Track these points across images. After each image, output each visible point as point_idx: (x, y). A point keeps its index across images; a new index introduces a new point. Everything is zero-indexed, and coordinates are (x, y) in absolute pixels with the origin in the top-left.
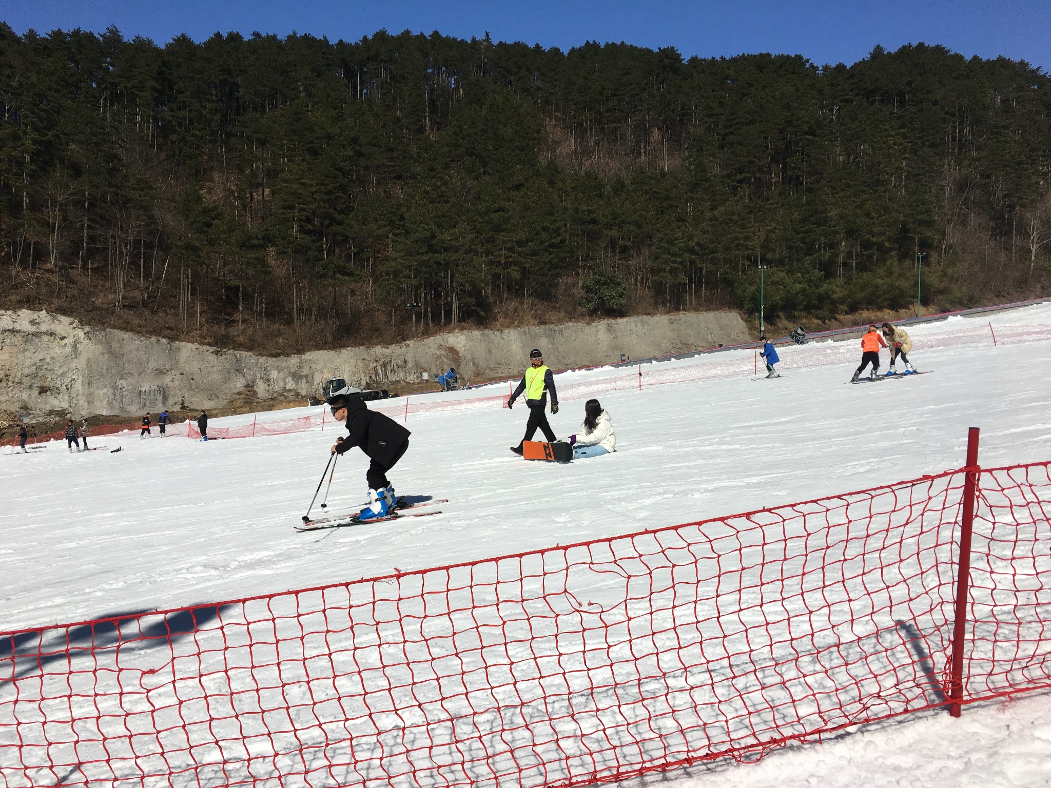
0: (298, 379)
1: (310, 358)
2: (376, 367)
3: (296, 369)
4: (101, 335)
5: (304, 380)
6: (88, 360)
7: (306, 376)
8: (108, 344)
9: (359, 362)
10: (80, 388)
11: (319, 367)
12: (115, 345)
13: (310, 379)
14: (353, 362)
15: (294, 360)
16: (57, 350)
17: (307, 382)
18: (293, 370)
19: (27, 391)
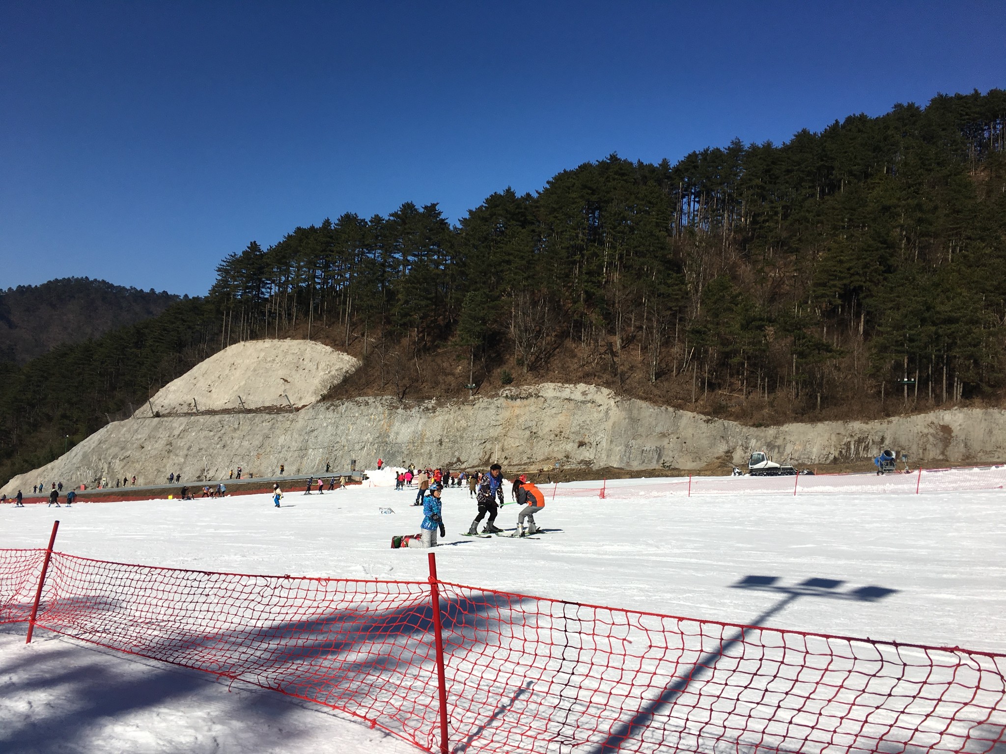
1: (787, 429)
2: (849, 442)
3: (772, 439)
4: (626, 404)
6: (614, 424)
8: (630, 411)
9: (834, 437)
10: (604, 445)
11: (792, 439)
12: (635, 412)
14: (826, 436)
15: (772, 431)
16: (595, 415)
18: (769, 440)
19: (571, 444)
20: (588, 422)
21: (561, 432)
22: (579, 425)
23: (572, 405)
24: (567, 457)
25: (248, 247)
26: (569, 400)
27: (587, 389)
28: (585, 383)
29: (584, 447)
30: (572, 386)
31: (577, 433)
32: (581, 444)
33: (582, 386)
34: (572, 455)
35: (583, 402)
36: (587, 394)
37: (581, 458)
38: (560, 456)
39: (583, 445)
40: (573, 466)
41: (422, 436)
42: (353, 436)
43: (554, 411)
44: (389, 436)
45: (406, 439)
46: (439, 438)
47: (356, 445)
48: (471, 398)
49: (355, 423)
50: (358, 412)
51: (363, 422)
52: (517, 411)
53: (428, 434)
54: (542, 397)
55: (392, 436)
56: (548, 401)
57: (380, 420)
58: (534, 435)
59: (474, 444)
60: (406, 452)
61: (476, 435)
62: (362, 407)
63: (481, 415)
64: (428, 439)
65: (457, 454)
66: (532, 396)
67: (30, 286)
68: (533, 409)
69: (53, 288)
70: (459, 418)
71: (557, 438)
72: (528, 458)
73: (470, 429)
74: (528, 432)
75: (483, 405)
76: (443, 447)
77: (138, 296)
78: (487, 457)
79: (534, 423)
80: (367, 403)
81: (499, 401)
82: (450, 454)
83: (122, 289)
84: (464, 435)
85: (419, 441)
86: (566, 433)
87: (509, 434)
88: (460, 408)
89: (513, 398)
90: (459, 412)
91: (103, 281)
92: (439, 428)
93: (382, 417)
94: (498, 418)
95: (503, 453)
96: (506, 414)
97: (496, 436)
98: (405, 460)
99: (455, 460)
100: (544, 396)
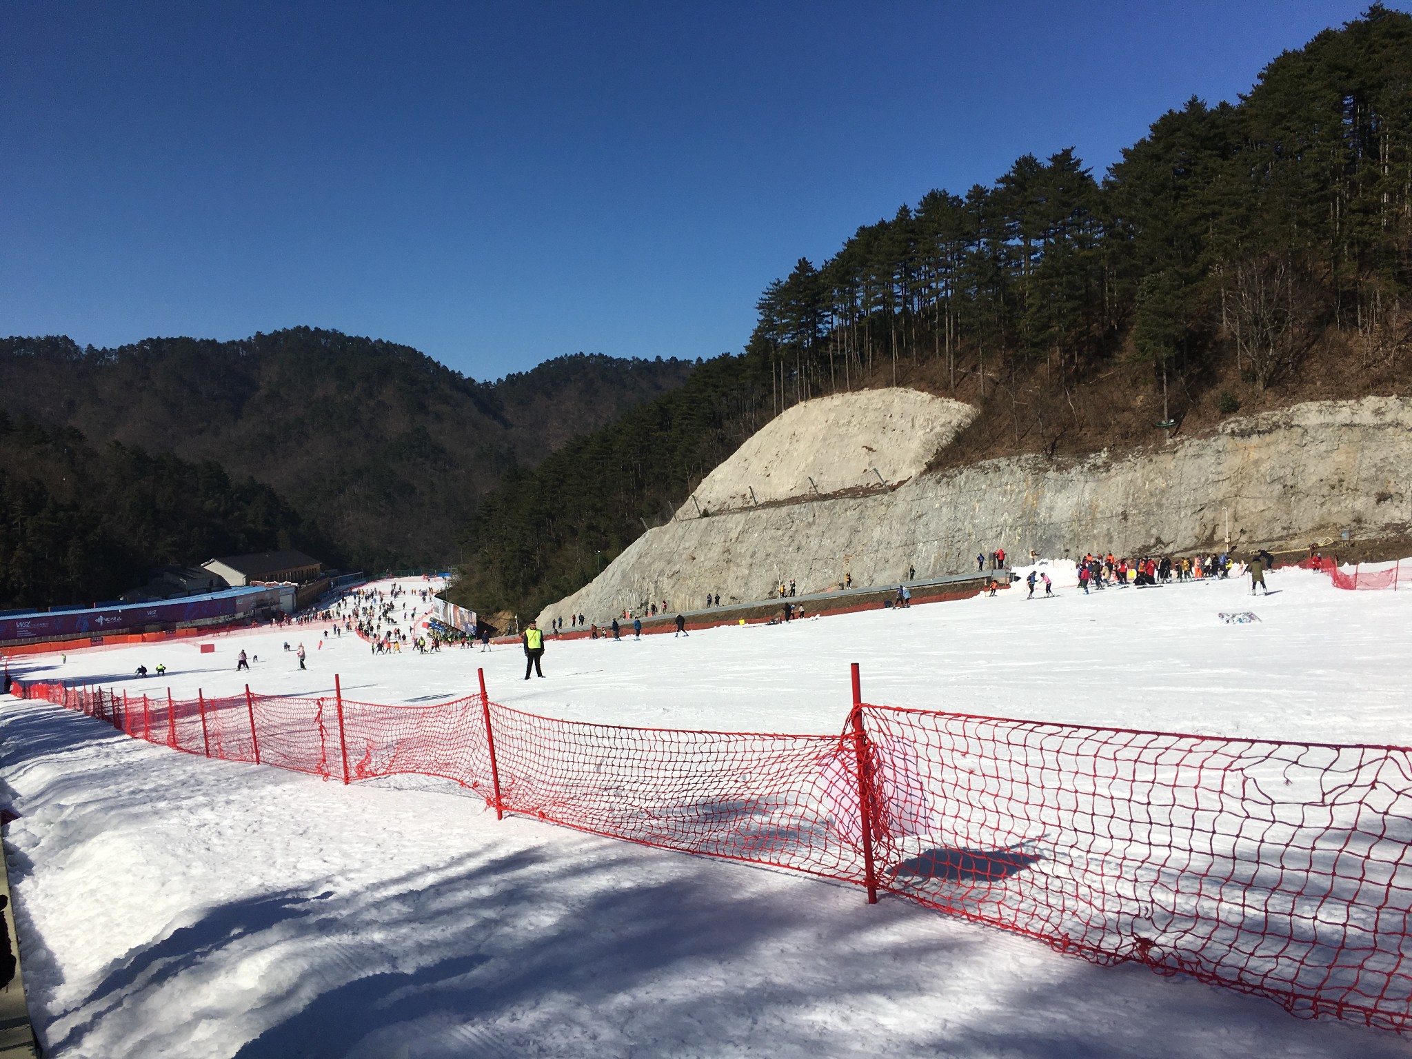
16: (1405, 446)
19: (1363, 499)
20: (1392, 460)
21: (1341, 481)
22: (1375, 465)
23: (1357, 433)
24: (1358, 520)
25: (796, 268)
26: (1351, 426)
27: (1382, 404)
28: (1377, 394)
29: (1388, 502)
30: (1352, 402)
31: (1373, 480)
32: (1382, 498)
33: (1371, 401)
34: (1367, 516)
35: (1379, 427)
36: (1383, 413)
37: (1386, 520)
38: (1345, 520)
39: (1385, 499)
40: (1373, 535)
41: (1092, 509)
42: (982, 519)
43: (1323, 447)
44: (1038, 514)
45: (1066, 516)
46: (1120, 510)
47: (987, 532)
48: (1169, 442)
49: (983, 499)
50: (984, 482)
51: (994, 496)
52: (1254, 455)
53: (1102, 505)
54: (1298, 426)
55: (1043, 513)
56: (1311, 432)
57: (1020, 492)
58: (1289, 490)
59: (1183, 514)
60: (1068, 536)
61: (1185, 499)
62: (991, 475)
63: (1190, 467)
64: (1102, 512)
65: (1154, 531)
66: (1279, 427)
67: (520, 373)
68: (1283, 447)
69: (544, 370)
70: (1152, 476)
71: (1336, 492)
72: (1284, 528)
73: (1173, 491)
74: (1278, 488)
75: (1191, 451)
76: (1129, 523)
77: (643, 368)
78: (1208, 533)
79: (1288, 471)
80: (997, 469)
81: (1220, 442)
82: (1143, 532)
83: (623, 362)
84: (1164, 501)
85: (1089, 518)
86: (1351, 480)
87: (1244, 493)
88: (1151, 460)
89: (1244, 434)
90: (1152, 466)
91: (600, 354)
92: (1120, 494)
93: (1023, 486)
94: (1220, 468)
95: (1236, 524)
96: (1236, 461)
97: (1220, 497)
98: (1068, 547)
99: (1153, 541)
100: (1303, 424)
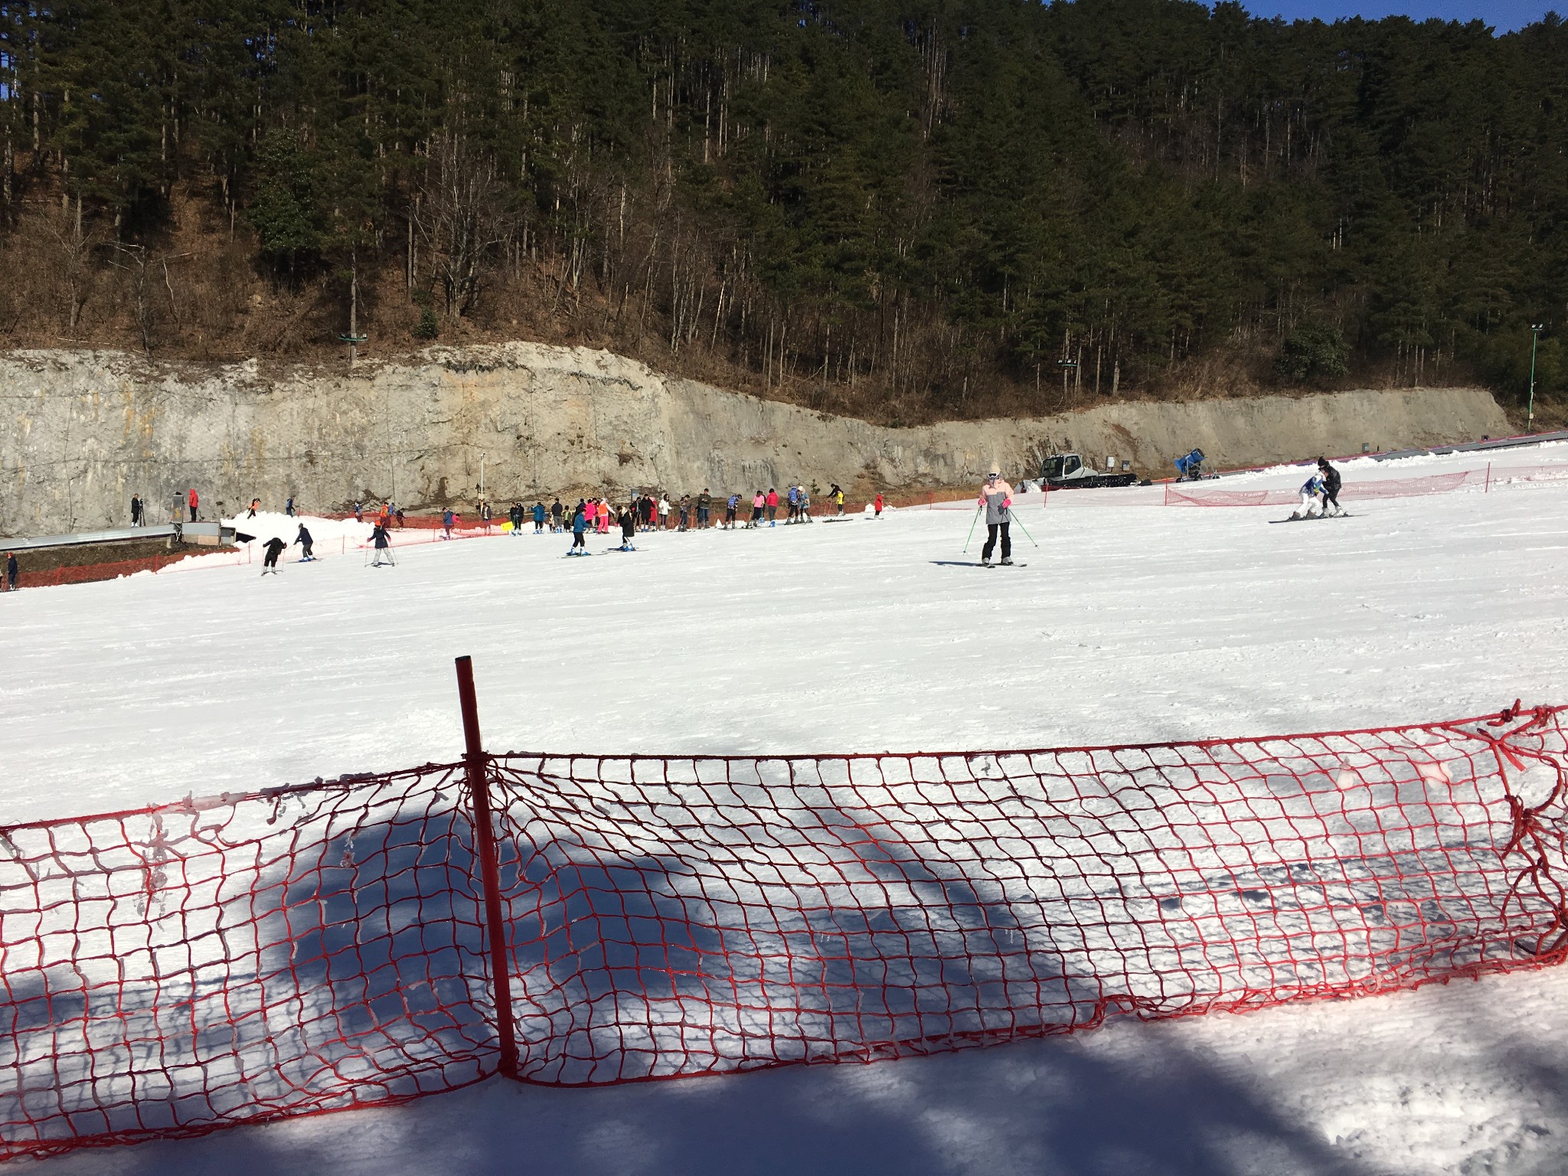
0: (932, 460)
1: (944, 431)
2: (1031, 447)
3: (928, 445)
4: (680, 386)
5: (941, 461)
7: (943, 457)
8: (689, 399)
11: (958, 444)
12: (698, 401)
13: (949, 461)
14: (1000, 438)
15: (922, 433)
17: (946, 464)
18: (924, 448)
21: (579, 436)
22: (610, 423)
23: (586, 385)
26: (578, 375)
27: (599, 357)
28: (589, 346)
29: (630, 464)
31: (611, 439)
32: (624, 459)
33: (586, 352)
34: (614, 478)
37: (633, 483)
39: (626, 461)
41: (256, 445)
44: (158, 446)
45: (212, 451)
49: (38, 414)
50: (38, 385)
51: (60, 411)
53: (271, 441)
54: (524, 367)
55: (167, 446)
56: (539, 377)
57: (112, 408)
58: (523, 442)
59: (395, 462)
63: (398, 401)
64: (272, 450)
65: (358, 481)
66: (501, 365)
68: (511, 389)
70: (344, 406)
71: (576, 447)
72: (529, 487)
74: (509, 439)
75: (397, 380)
78: (434, 487)
81: (432, 373)
82: (342, 481)
84: (366, 442)
85: (252, 456)
86: (590, 436)
87: (473, 440)
88: (338, 385)
89: (460, 368)
90: (342, 394)
92: (298, 427)
93: (118, 399)
100: (529, 366)
